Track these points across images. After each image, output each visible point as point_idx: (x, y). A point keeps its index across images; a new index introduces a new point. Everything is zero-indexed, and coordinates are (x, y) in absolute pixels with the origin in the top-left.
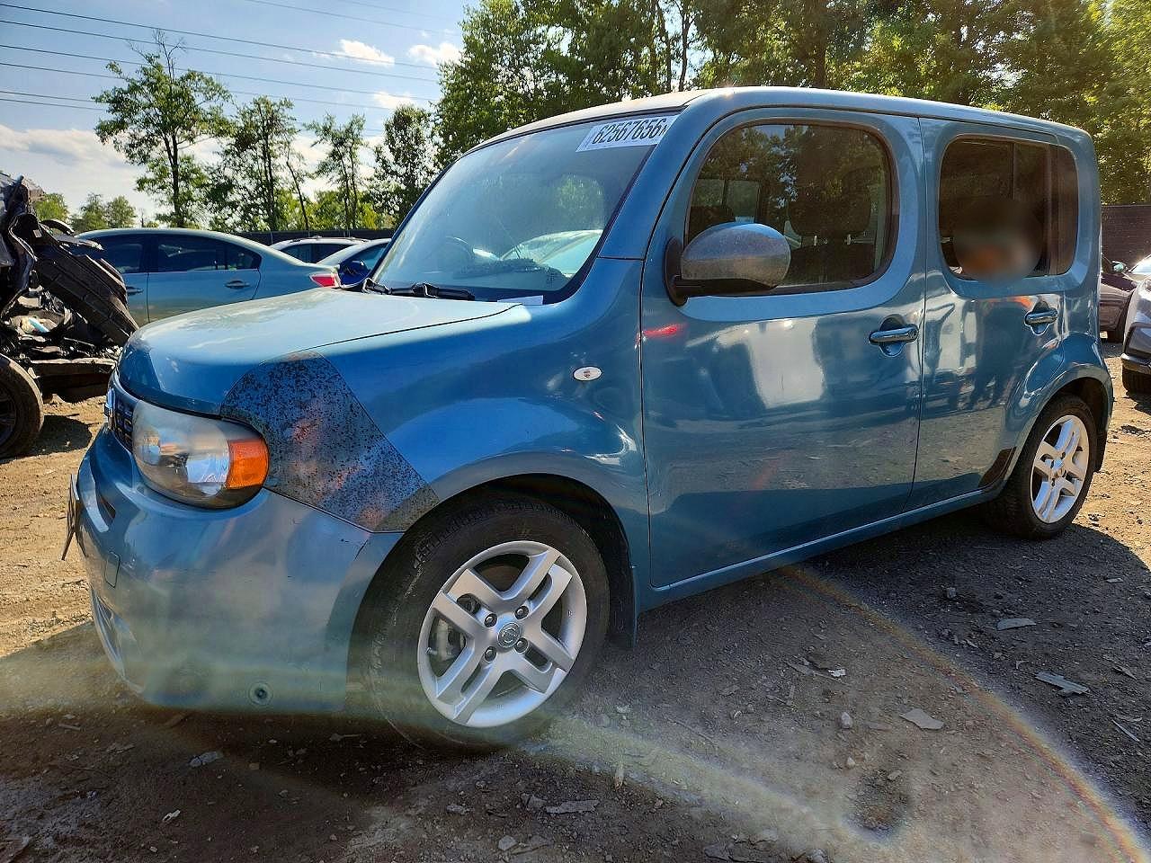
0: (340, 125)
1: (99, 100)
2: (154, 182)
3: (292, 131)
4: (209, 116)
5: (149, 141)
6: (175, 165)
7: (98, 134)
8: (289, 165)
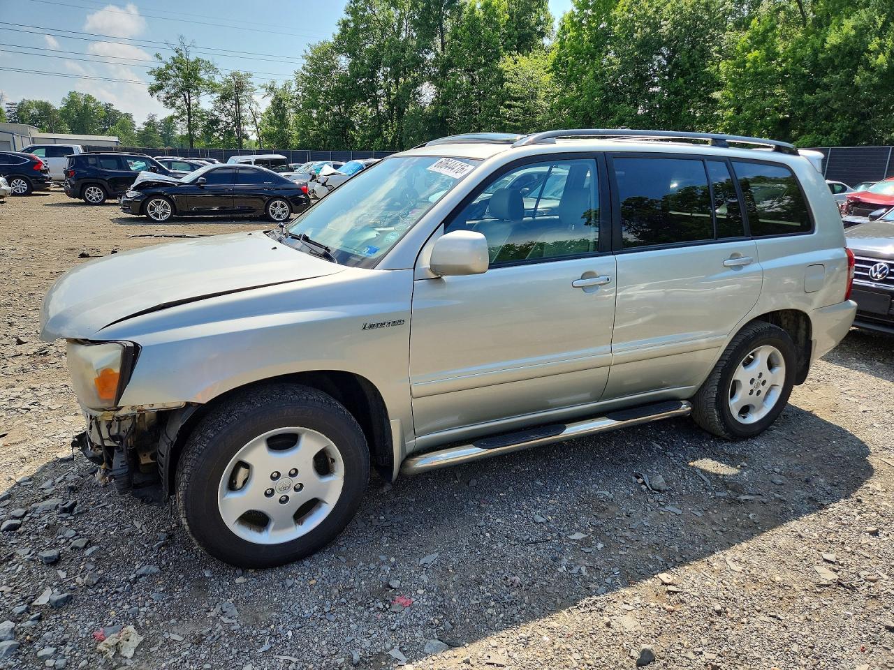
1: (150, 73)
3: (252, 90)
4: (207, 82)
5: (175, 95)
6: (189, 109)
7: (149, 92)
8: (250, 108)
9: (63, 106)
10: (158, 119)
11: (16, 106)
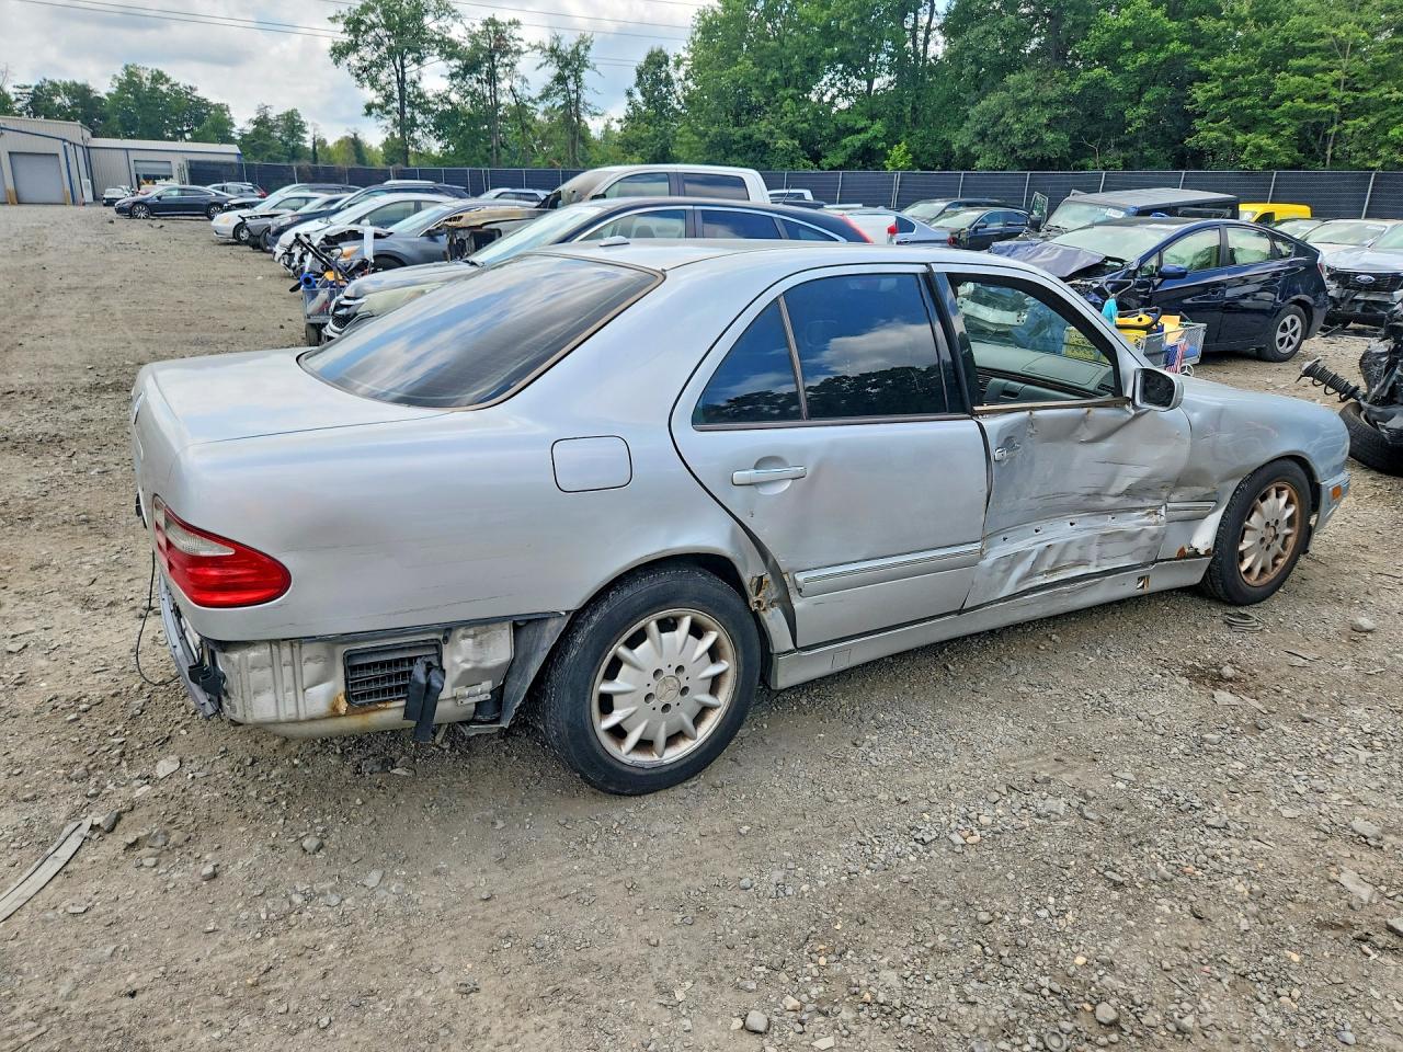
0: (567, 46)
1: (333, 20)
2: (381, 107)
3: (519, 52)
4: (437, 37)
5: (380, 65)
6: (402, 90)
7: (331, 56)
8: (512, 89)
9: (113, 90)
10: (272, 115)
11: (30, 91)
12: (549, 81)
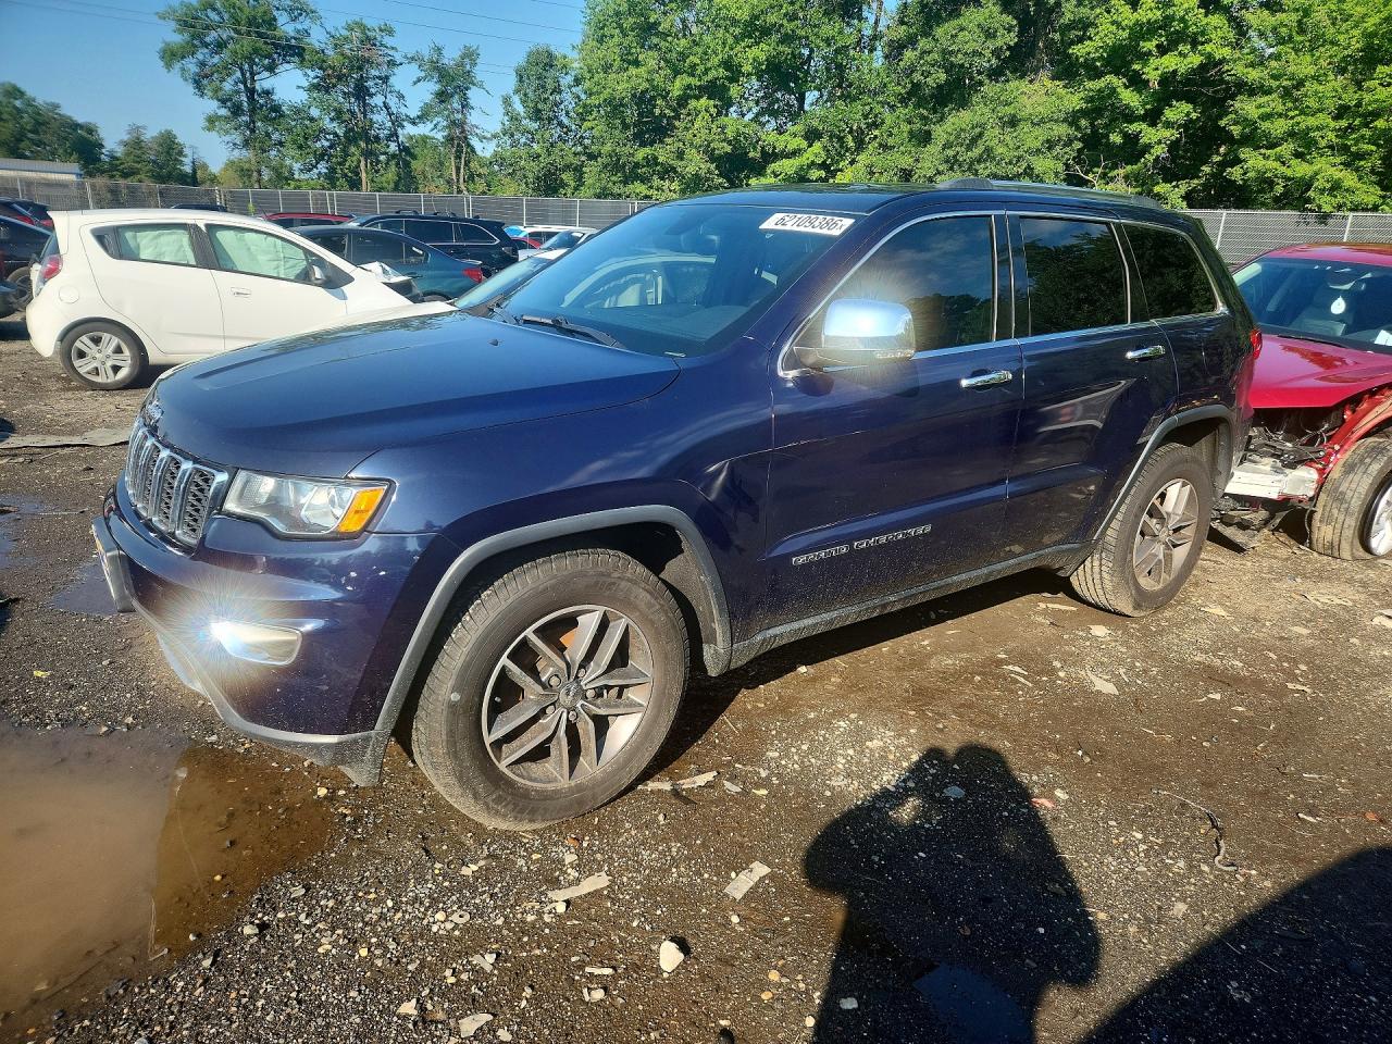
0: (450, 57)
2: (226, 120)
3: (392, 63)
4: (294, 42)
6: (251, 98)
8: (386, 106)
10: (146, 137)
12: (429, 98)
